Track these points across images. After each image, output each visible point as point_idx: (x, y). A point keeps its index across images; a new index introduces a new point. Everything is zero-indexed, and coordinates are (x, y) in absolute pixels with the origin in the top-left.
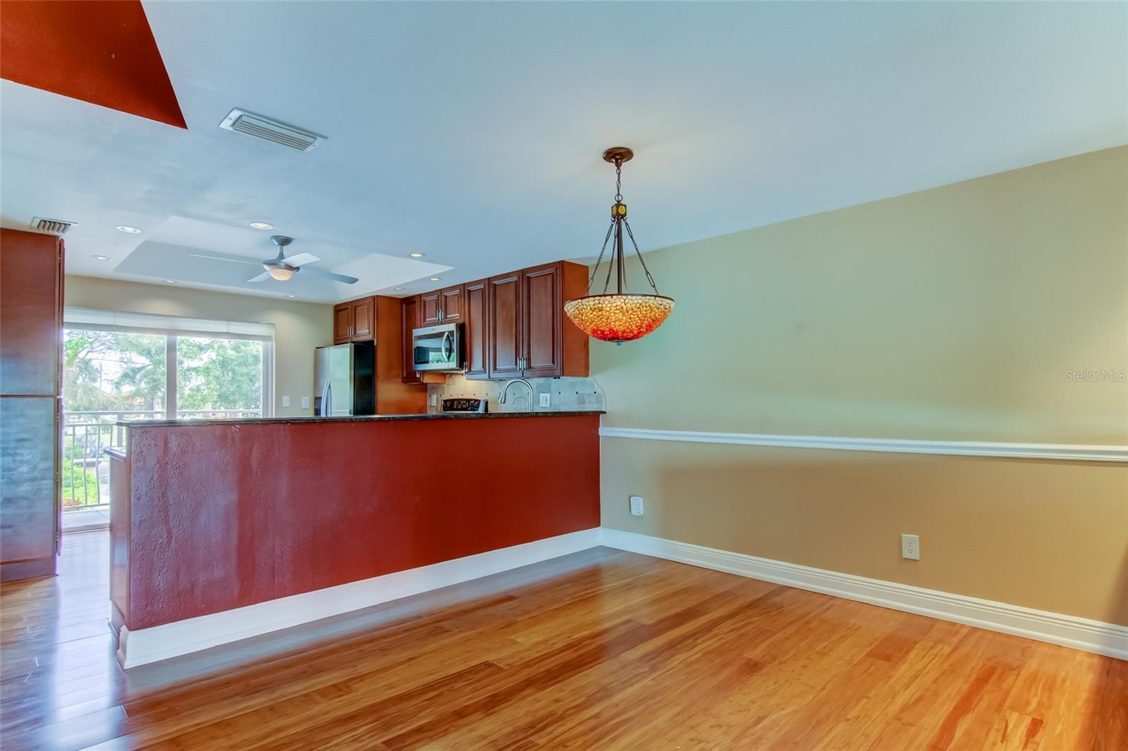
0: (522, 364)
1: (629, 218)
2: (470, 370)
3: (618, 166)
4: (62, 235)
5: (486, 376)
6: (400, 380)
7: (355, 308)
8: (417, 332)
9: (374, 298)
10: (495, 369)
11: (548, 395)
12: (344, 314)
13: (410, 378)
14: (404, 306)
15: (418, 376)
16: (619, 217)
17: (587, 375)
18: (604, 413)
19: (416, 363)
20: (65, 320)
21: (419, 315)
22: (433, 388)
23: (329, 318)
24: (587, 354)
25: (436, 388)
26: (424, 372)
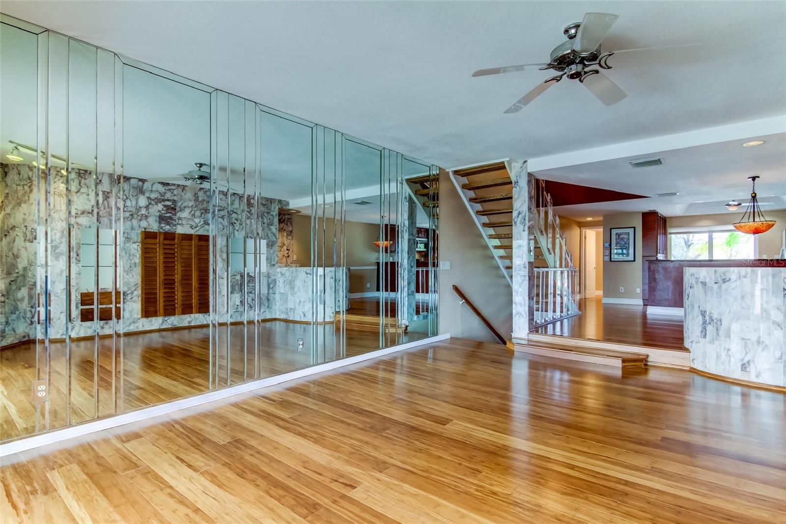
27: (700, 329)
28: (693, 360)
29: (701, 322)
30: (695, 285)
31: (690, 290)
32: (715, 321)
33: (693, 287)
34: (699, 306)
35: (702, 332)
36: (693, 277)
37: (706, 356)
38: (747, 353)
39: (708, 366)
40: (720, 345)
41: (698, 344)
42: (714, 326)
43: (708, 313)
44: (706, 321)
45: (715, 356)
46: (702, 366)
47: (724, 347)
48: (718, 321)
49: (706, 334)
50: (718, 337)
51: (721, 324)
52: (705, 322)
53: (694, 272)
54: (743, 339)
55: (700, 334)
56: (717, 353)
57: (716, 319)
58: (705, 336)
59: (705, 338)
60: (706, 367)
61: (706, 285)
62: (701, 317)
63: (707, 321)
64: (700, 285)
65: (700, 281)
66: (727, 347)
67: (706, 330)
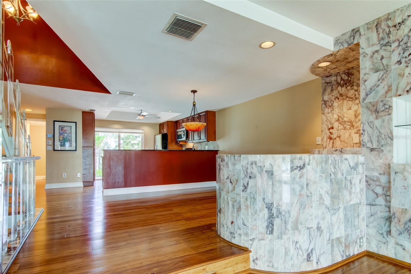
0: (199, 138)
1: (196, 105)
2: (189, 140)
3: (194, 94)
4: (94, 112)
5: (192, 142)
6: (175, 144)
7: (163, 124)
8: (178, 130)
9: (168, 122)
10: (194, 140)
11: (207, 146)
12: (161, 126)
13: (177, 143)
14: (175, 123)
15: (178, 142)
16: (194, 105)
17: (215, 141)
18: (219, 150)
19: (177, 139)
20: (95, 130)
21: (178, 126)
22: (184, 146)
23: (158, 127)
24: (215, 135)
25: (185, 145)
26: (180, 141)
27: (265, 224)
28: (253, 261)
29: (267, 216)
30: (258, 175)
31: (250, 180)
32: (283, 213)
33: (255, 177)
34: (264, 199)
35: (267, 227)
36: (254, 166)
37: (273, 253)
38: (310, 242)
39: (275, 265)
40: (288, 239)
41: (262, 242)
42: (282, 220)
43: (275, 206)
44: (273, 215)
45: (283, 251)
46: (268, 266)
47: (293, 240)
48: (286, 213)
49: (273, 229)
50: (287, 231)
51: (290, 216)
52: (271, 216)
53: (256, 160)
54: (308, 228)
55: (265, 230)
56: (285, 249)
57: (284, 211)
58: (272, 232)
59: (272, 233)
60: (273, 266)
61: (272, 174)
62: (266, 211)
63: (275, 215)
64: (265, 175)
65: (265, 169)
66: (295, 239)
67: (273, 225)
